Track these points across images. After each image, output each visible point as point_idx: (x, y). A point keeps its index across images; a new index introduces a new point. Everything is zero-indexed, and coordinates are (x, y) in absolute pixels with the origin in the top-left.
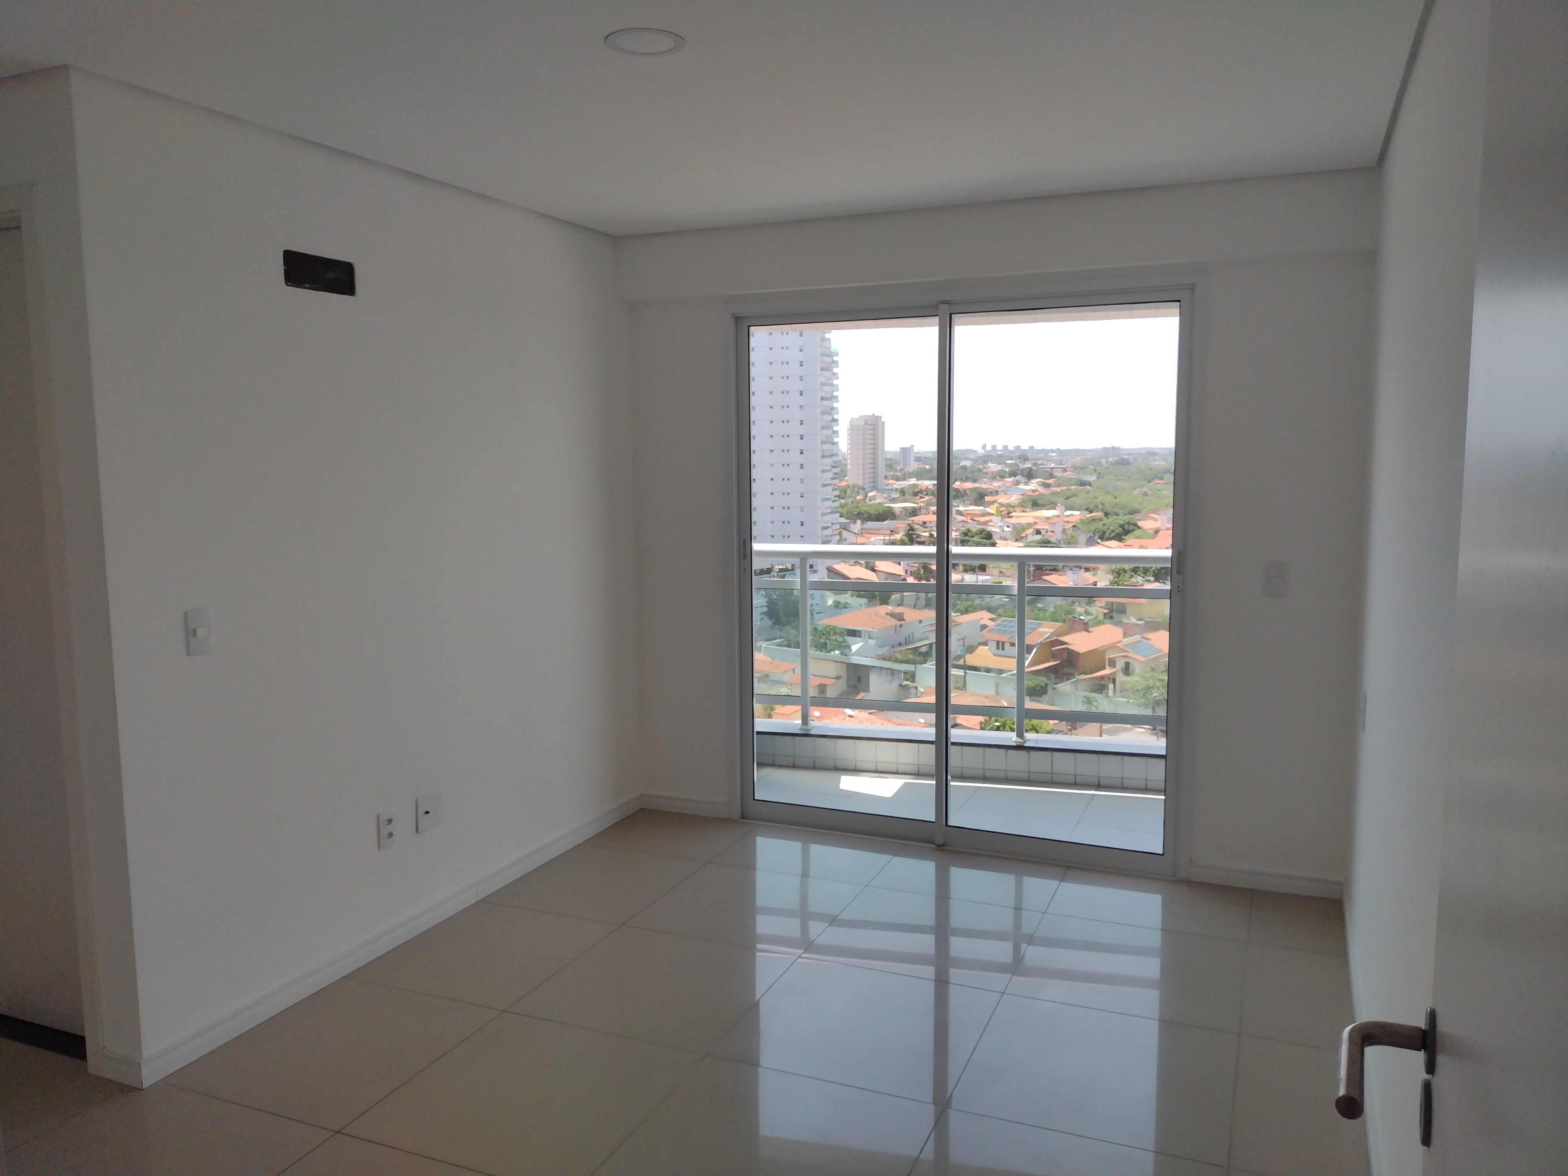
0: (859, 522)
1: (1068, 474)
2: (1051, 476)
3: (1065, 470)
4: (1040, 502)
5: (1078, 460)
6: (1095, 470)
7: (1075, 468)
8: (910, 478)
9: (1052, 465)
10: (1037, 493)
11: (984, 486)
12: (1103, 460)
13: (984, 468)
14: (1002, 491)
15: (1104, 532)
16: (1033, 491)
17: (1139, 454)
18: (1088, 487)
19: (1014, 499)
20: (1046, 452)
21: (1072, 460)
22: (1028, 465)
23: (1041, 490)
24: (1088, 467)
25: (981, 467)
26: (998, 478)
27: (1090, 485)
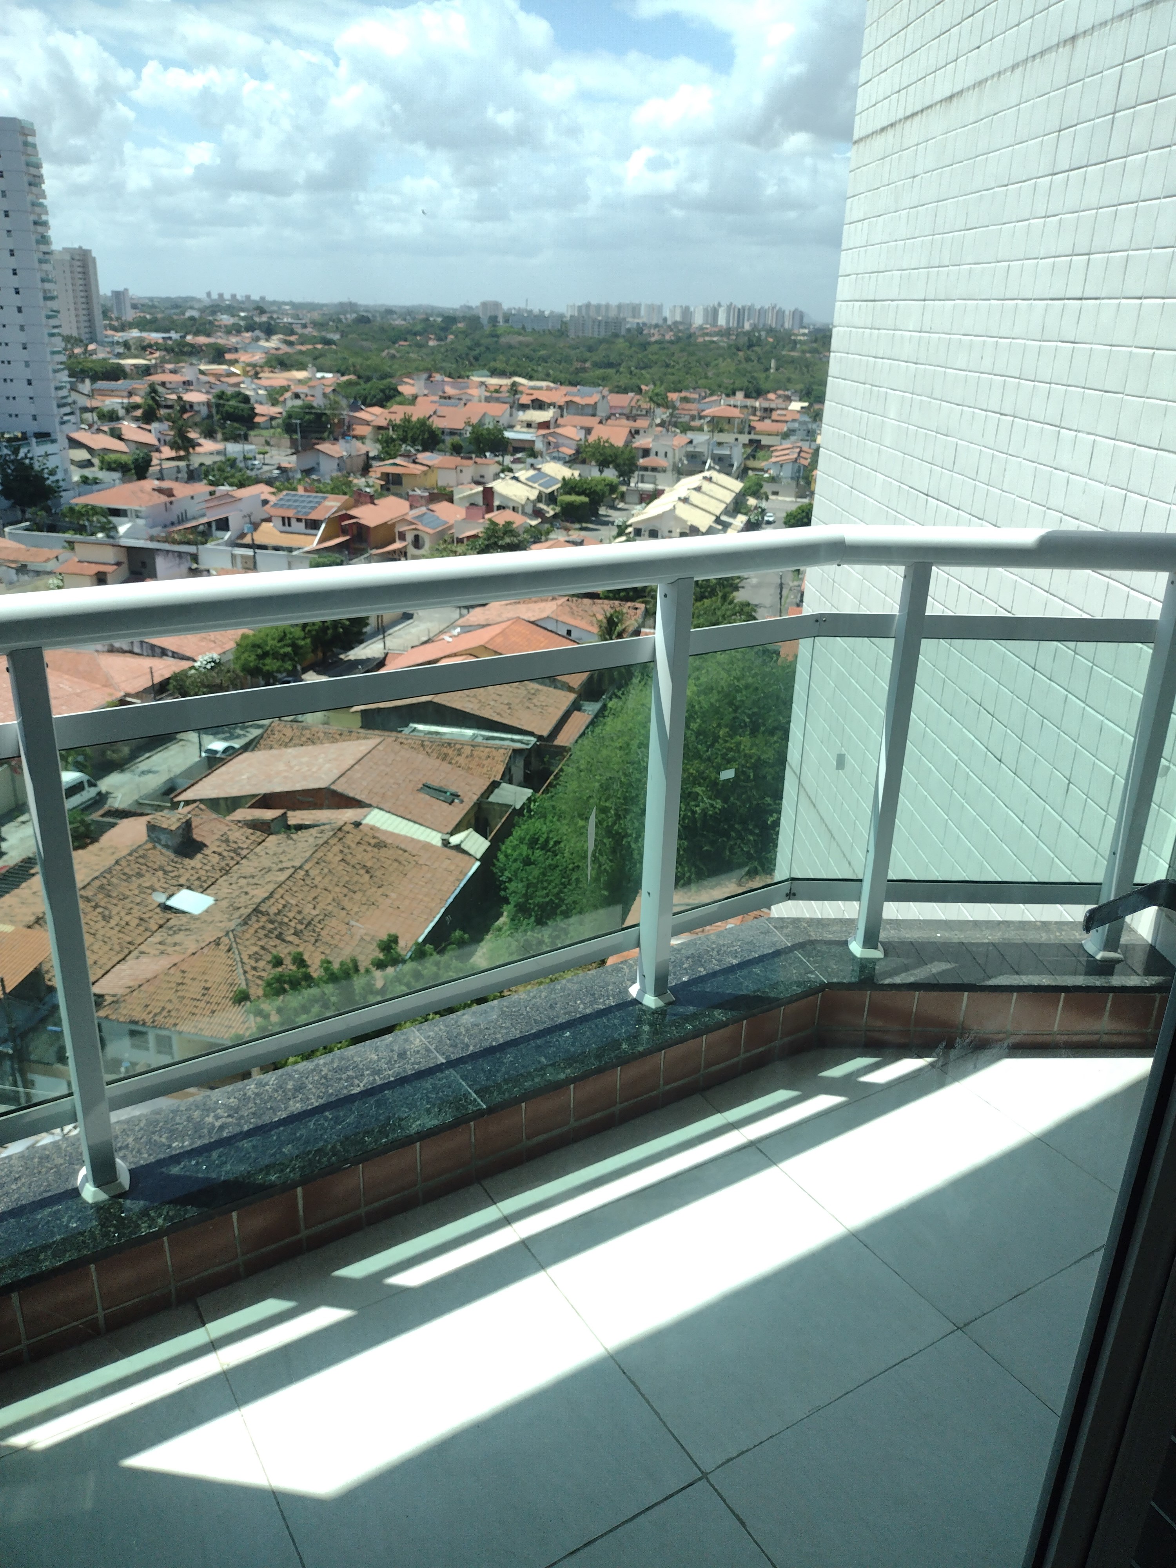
0: (87, 381)
1: (309, 331)
2: (292, 332)
3: (305, 326)
4: (288, 362)
5: (316, 315)
6: (337, 328)
7: (315, 324)
8: (130, 329)
9: (290, 320)
10: (281, 352)
11: (219, 341)
12: (342, 317)
13: (216, 320)
14: (242, 348)
15: (366, 398)
16: (277, 349)
17: (376, 311)
18: (334, 347)
19: (258, 357)
20: (280, 304)
21: (309, 315)
22: (264, 318)
23: (285, 349)
24: (328, 324)
25: (210, 318)
26: (234, 332)
27: (335, 344)
